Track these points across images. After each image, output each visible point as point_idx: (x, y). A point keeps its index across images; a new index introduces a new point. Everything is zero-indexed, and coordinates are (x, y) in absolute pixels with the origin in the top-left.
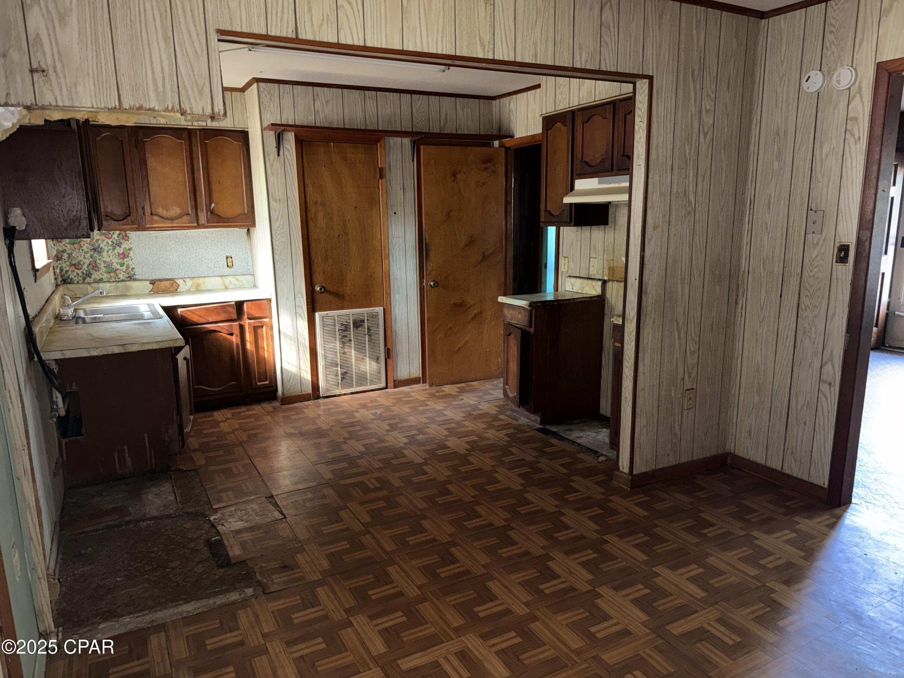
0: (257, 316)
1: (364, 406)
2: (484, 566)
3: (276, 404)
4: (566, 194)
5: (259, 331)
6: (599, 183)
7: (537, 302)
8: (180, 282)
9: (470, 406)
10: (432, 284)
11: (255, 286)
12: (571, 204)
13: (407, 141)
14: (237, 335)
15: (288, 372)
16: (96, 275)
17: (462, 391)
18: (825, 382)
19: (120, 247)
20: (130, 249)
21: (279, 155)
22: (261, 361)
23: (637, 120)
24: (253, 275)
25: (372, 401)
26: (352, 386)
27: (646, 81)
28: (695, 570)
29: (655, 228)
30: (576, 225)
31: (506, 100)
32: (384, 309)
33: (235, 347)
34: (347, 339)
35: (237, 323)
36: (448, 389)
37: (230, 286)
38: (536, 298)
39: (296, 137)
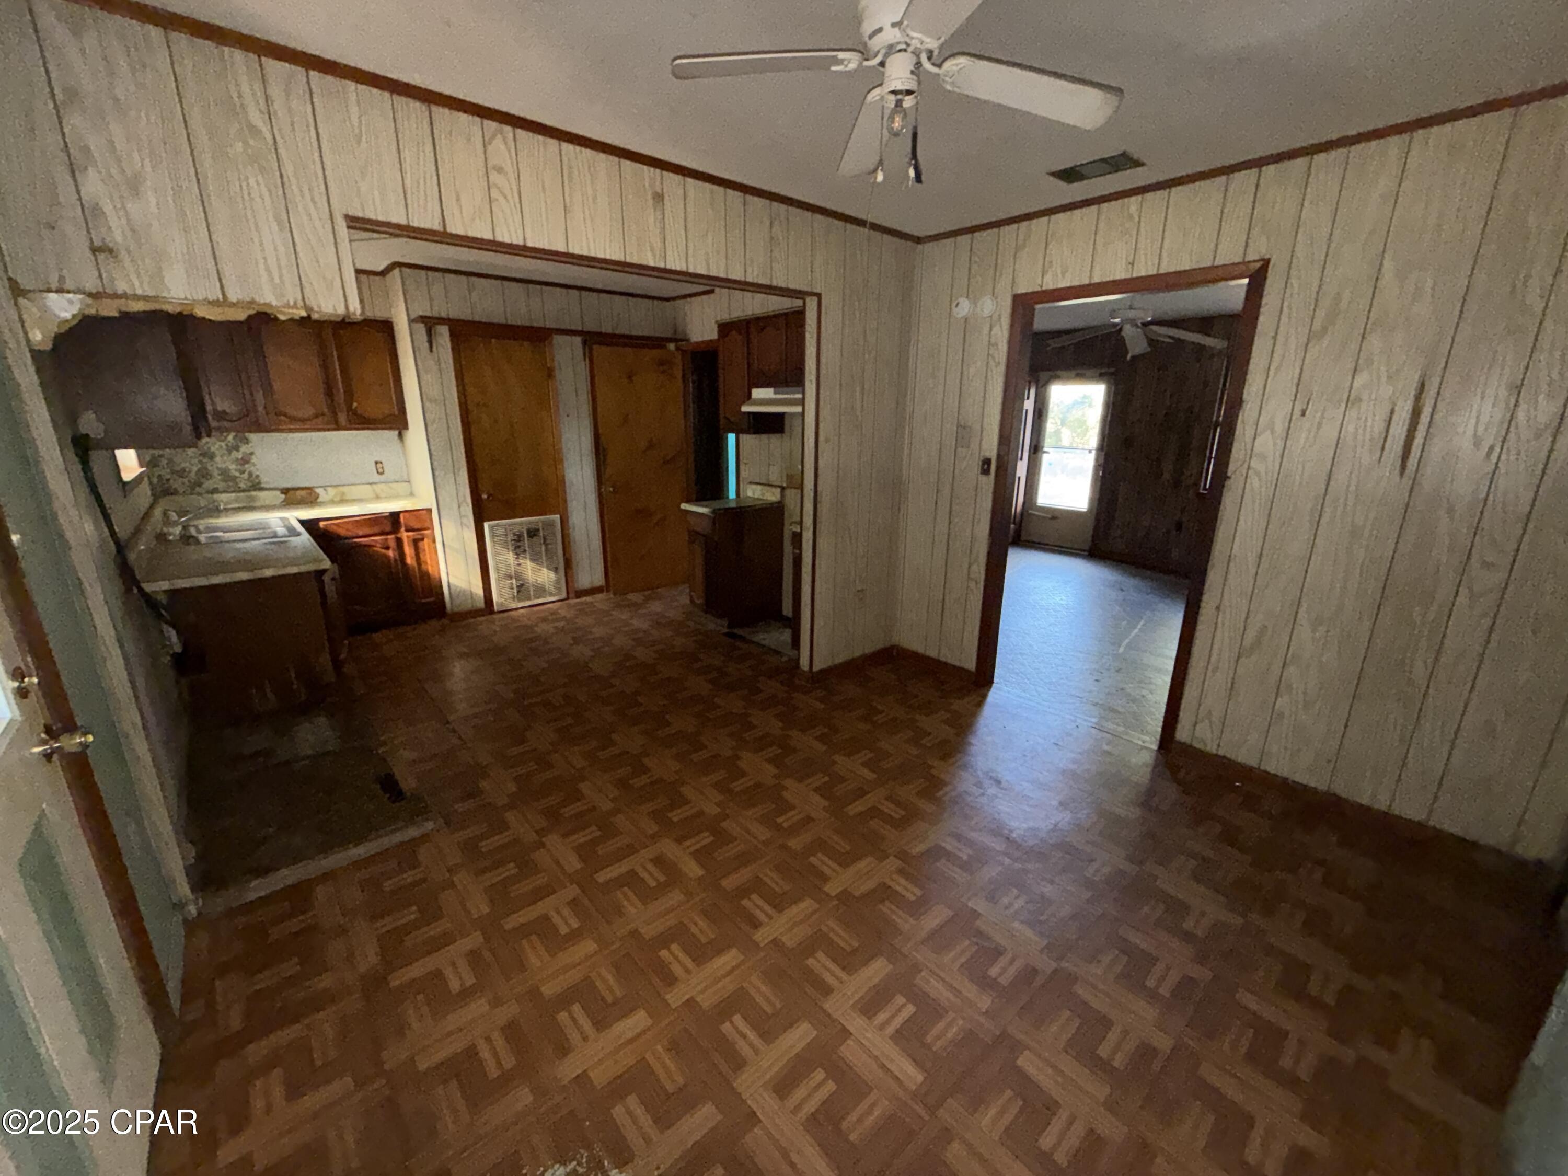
0: (416, 527)
1: (544, 620)
2: (676, 772)
3: (445, 621)
4: (743, 403)
5: (421, 544)
6: (775, 393)
7: (719, 509)
8: (318, 491)
9: (657, 614)
10: (611, 489)
11: (412, 494)
12: (749, 413)
13: (578, 340)
14: (394, 550)
15: (457, 587)
16: (208, 484)
17: (648, 599)
18: (972, 579)
19: (238, 450)
20: (252, 454)
21: (431, 351)
22: (425, 576)
23: (808, 336)
24: (409, 482)
25: (552, 614)
26: (529, 599)
27: (815, 299)
28: (866, 755)
29: (827, 441)
30: (755, 433)
31: (680, 302)
32: (561, 518)
33: (392, 562)
34: (522, 549)
35: (392, 536)
36: (632, 597)
37: (382, 495)
38: (718, 504)
39: (450, 331)
